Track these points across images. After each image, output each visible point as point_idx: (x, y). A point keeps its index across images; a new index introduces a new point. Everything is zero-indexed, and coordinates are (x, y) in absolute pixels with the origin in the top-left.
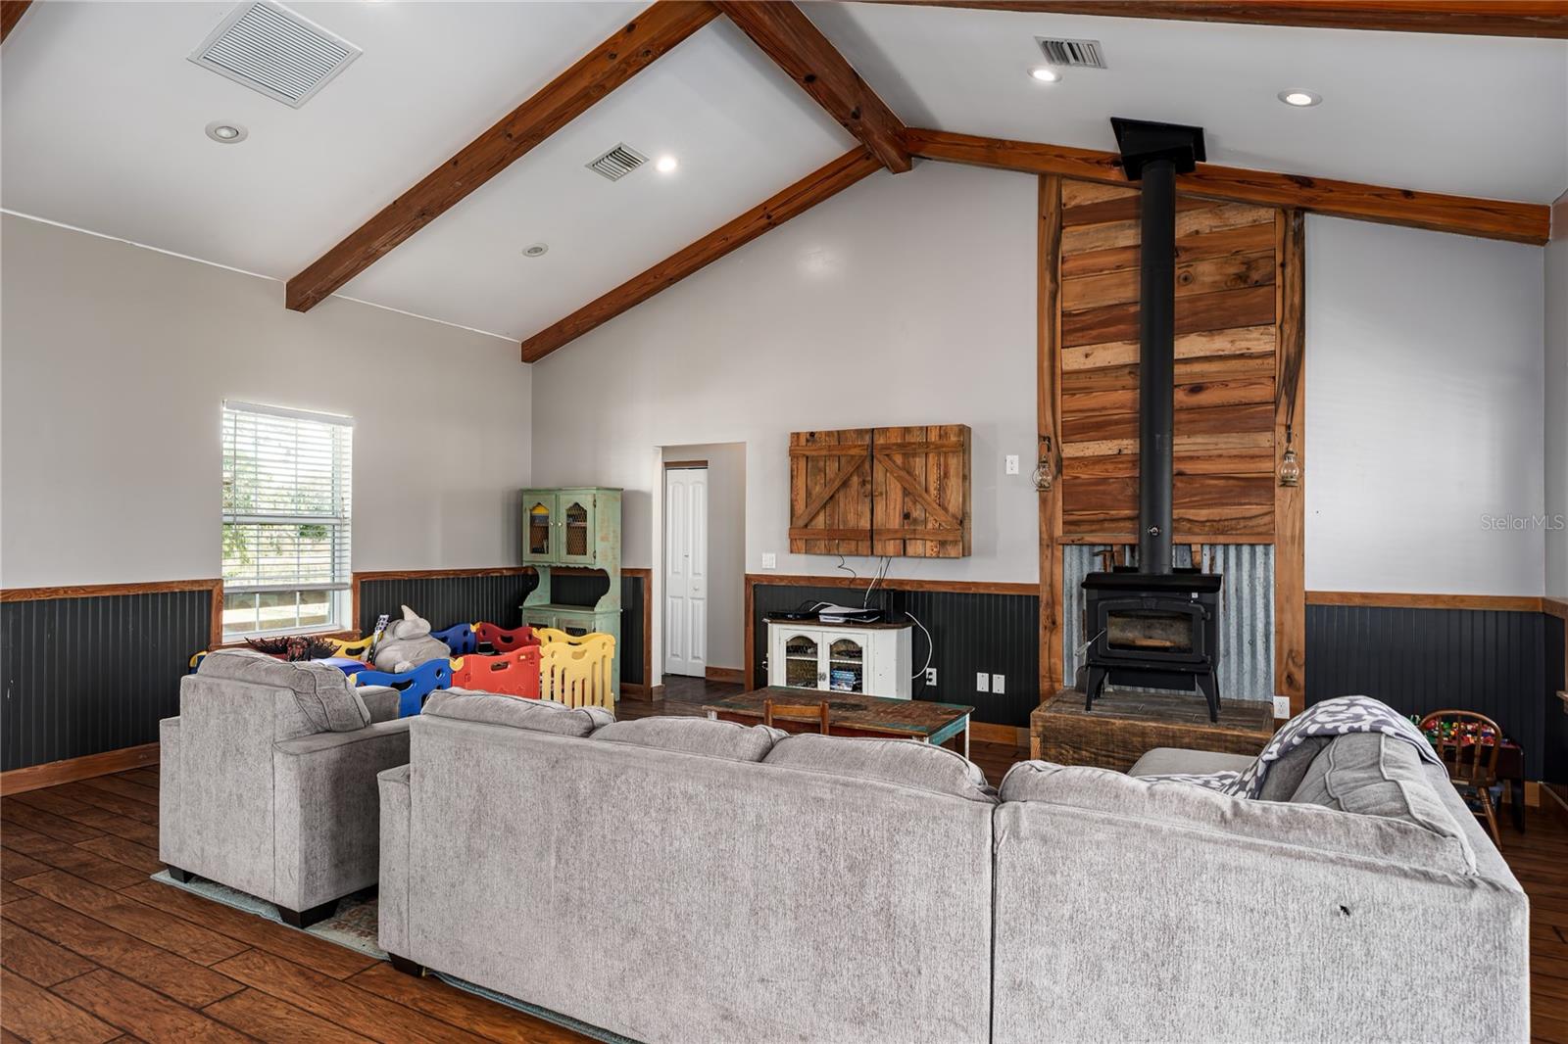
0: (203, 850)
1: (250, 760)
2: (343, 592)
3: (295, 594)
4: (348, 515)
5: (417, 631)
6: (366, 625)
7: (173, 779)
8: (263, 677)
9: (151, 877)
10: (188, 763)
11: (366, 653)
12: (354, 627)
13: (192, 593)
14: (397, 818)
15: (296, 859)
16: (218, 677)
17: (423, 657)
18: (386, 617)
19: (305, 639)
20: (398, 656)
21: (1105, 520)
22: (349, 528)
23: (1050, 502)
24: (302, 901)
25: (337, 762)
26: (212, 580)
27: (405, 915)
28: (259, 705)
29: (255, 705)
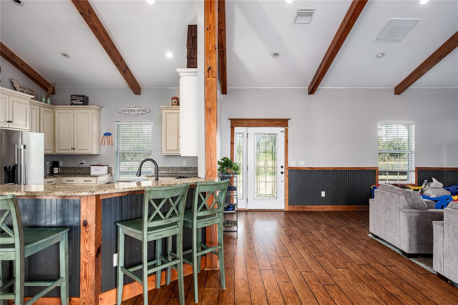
0: (380, 231)
1: (393, 212)
2: (412, 172)
3: (398, 173)
4: (414, 150)
5: (438, 186)
6: (420, 183)
7: (373, 213)
8: (396, 192)
9: (368, 235)
10: (376, 210)
11: (420, 191)
12: (416, 183)
13: (371, 170)
14: (439, 235)
15: (407, 239)
16: (384, 190)
17: (440, 194)
18: (427, 181)
19: (402, 185)
20: (431, 193)
22: (414, 154)
24: (408, 251)
25: (418, 217)
26: (376, 167)
27: (442, 263)
28: (395, 198)
29: (394, 198)
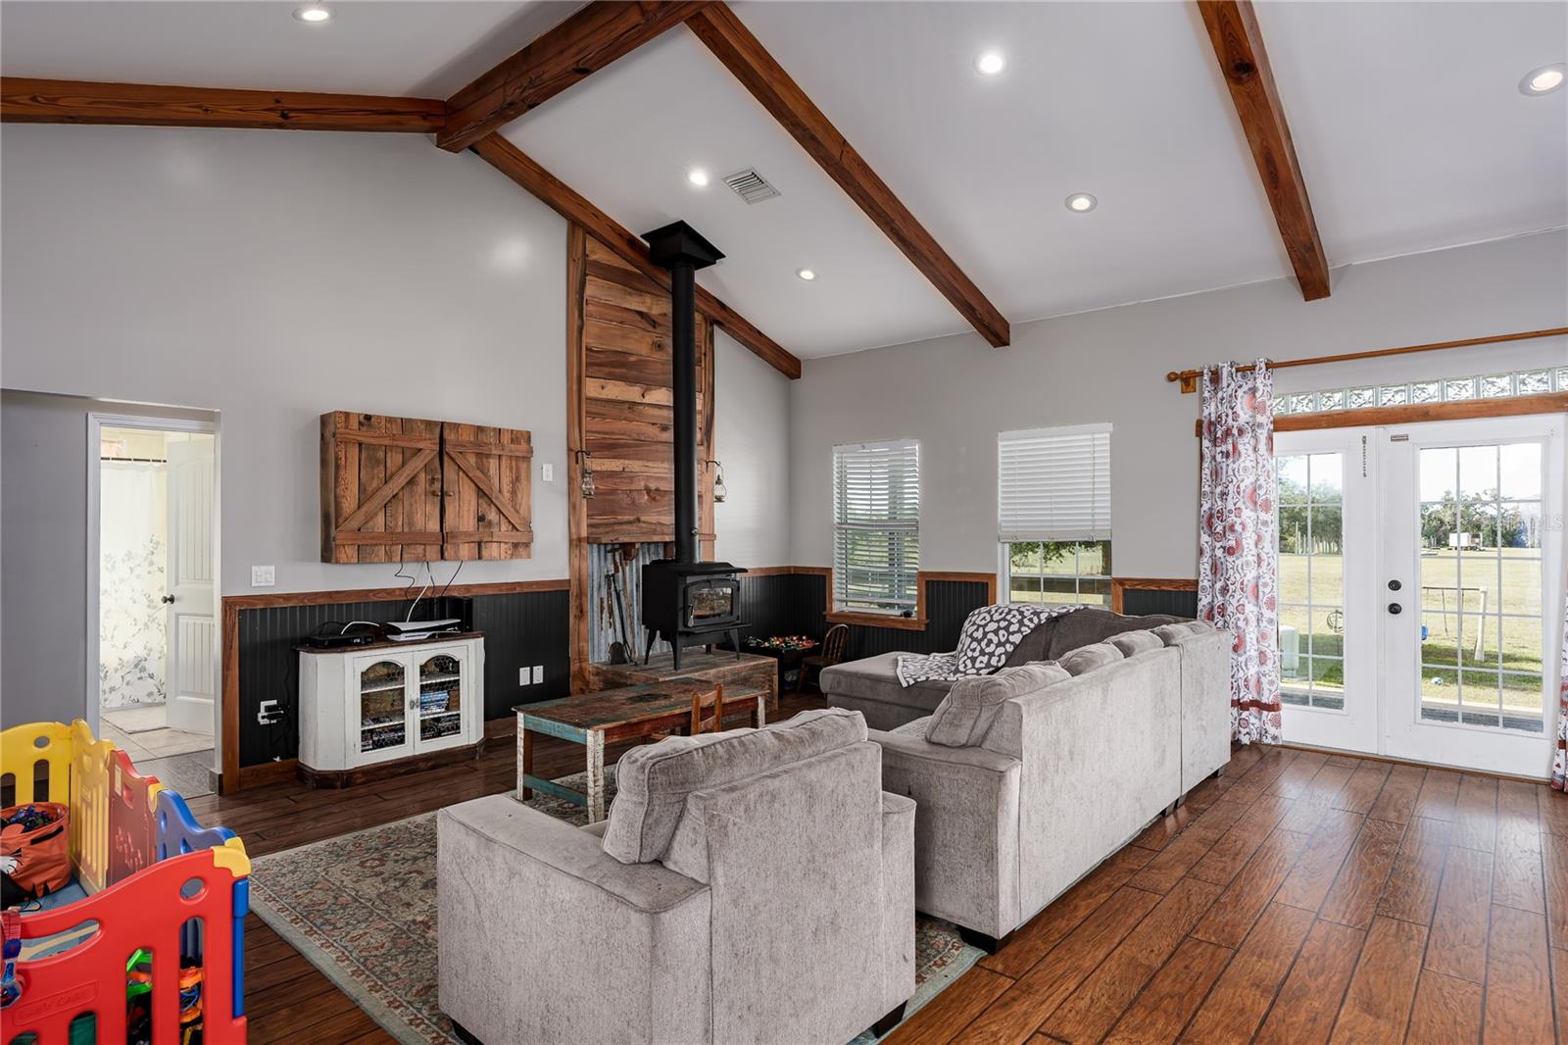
21: (615, 523)
23: (578, 507)
